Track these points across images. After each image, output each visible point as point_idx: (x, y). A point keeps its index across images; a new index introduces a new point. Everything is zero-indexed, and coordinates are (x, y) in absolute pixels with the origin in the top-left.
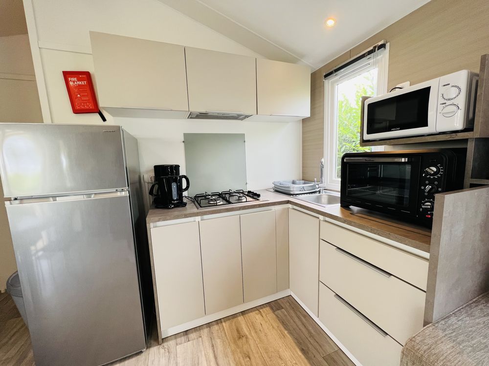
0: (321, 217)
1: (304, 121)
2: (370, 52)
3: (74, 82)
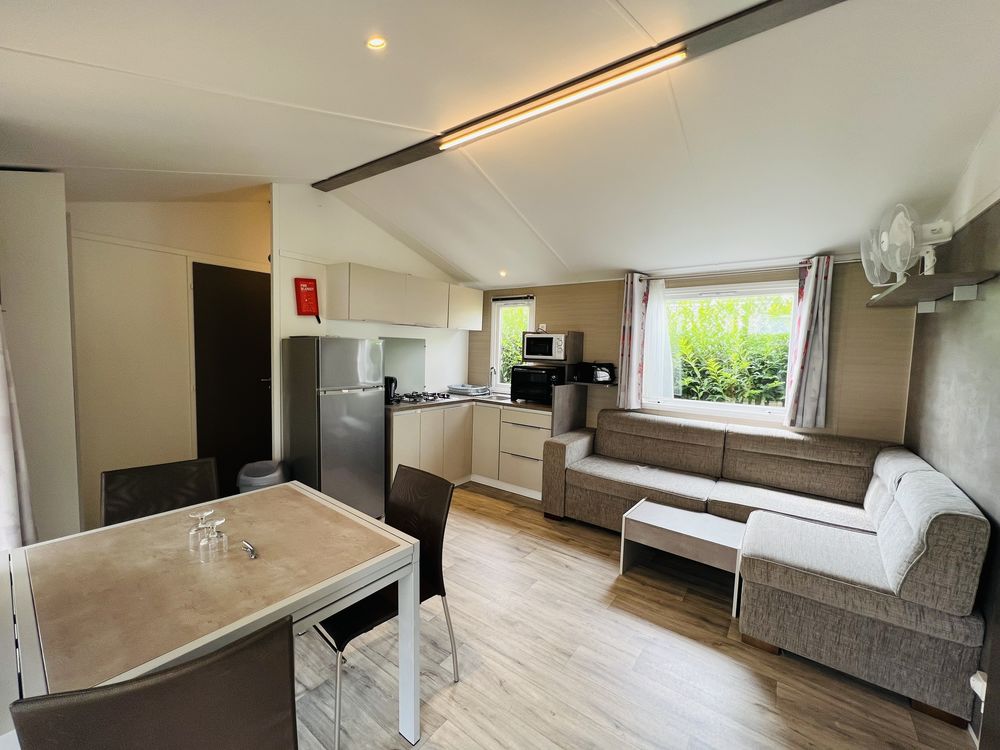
0: (501, 407)
1: (471, 332)
3: (304, 287)
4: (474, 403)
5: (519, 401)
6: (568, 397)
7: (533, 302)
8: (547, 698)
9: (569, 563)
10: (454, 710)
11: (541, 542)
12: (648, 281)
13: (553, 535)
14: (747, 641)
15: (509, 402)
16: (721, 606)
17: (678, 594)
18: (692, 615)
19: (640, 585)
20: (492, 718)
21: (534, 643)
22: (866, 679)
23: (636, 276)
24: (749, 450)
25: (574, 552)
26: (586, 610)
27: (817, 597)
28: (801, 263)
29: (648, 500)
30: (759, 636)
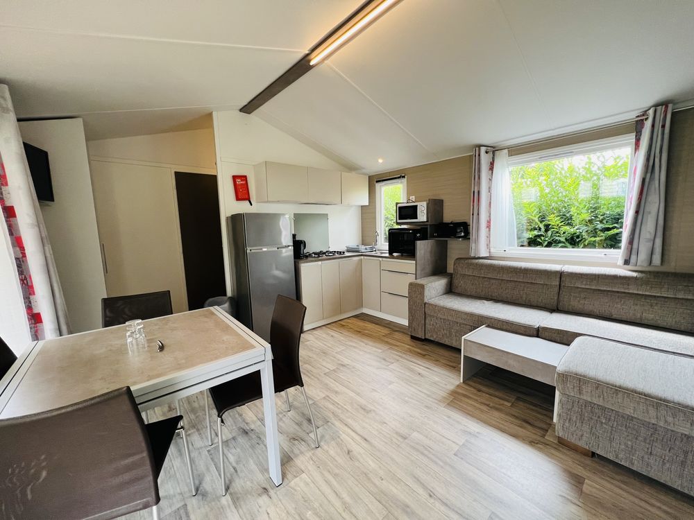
0: (381, 259)
1: (362, 207)
2: (399, 178)
3: (239, 181)
4: (362, 257)
5: (395, 254)
6: (429, 250)
7: (405, 180)
8: (380, 467)
9: (421, 371)
10: (311, 467)
11: (404, 356)
12: (494, 152)
13: (414, 351)
14: (562, 444)
15: (387, 255)
16: (545, 412)
17: (508, 401)
18: (517, 418)
19: (475, 391)
20: (335, 476)
21: (380, 427)
22: (679, 489)
23: (483, 149)
24: (583, 286)
25: (427, 364)
26: (426, 407)
27: (629, 412)
28: (638, 116)
29: (488, 326)
30: (573, 440)
